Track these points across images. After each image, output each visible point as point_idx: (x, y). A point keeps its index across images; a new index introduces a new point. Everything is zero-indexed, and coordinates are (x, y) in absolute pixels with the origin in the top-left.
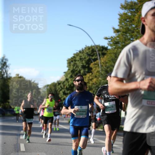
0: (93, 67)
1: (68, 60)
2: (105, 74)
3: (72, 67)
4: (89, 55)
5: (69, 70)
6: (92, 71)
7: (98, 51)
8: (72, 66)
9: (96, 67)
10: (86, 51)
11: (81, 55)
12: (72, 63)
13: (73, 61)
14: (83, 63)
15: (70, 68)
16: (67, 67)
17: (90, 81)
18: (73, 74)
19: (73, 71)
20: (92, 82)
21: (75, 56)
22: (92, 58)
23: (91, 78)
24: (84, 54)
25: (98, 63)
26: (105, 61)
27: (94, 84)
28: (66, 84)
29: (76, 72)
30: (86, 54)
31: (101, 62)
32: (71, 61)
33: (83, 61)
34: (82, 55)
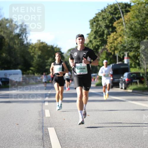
0: (116, 26)
1: (90, 21)
2: (129, 32)
3: (95, 28)
4: (112, 14)
5: (92, 31)
6: (116, 30)
7: (121, 9)
8: (95, 26)
9: (120, 26)
10: (108, 10)
11: (103, 14)
12: (95, 24)
13: (96, 21)
14: (106, 23)
15: (93, 29)
16: (90, 28)
17: (114, 41)
18: (96, 35)
19: (96, 32)
20: (117, 41)
21: (98, 15)
22: (115, 17)
23: (115, 37)
24: (107, 13)
25: (122, 22)
26: (129, 18)
27: (119, 43)
28: (90, 46)
29: (100, 32)
30: (108, 13)
31: (125, 20)
32: (93, 21)
33: (106, 20)
34: (105, 14)
